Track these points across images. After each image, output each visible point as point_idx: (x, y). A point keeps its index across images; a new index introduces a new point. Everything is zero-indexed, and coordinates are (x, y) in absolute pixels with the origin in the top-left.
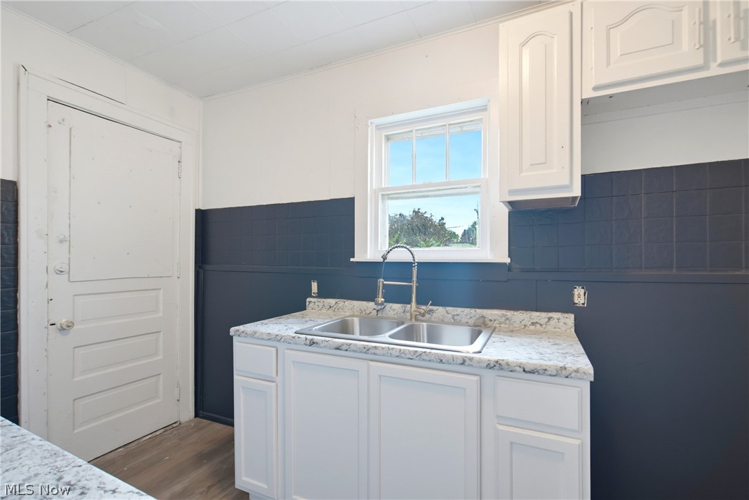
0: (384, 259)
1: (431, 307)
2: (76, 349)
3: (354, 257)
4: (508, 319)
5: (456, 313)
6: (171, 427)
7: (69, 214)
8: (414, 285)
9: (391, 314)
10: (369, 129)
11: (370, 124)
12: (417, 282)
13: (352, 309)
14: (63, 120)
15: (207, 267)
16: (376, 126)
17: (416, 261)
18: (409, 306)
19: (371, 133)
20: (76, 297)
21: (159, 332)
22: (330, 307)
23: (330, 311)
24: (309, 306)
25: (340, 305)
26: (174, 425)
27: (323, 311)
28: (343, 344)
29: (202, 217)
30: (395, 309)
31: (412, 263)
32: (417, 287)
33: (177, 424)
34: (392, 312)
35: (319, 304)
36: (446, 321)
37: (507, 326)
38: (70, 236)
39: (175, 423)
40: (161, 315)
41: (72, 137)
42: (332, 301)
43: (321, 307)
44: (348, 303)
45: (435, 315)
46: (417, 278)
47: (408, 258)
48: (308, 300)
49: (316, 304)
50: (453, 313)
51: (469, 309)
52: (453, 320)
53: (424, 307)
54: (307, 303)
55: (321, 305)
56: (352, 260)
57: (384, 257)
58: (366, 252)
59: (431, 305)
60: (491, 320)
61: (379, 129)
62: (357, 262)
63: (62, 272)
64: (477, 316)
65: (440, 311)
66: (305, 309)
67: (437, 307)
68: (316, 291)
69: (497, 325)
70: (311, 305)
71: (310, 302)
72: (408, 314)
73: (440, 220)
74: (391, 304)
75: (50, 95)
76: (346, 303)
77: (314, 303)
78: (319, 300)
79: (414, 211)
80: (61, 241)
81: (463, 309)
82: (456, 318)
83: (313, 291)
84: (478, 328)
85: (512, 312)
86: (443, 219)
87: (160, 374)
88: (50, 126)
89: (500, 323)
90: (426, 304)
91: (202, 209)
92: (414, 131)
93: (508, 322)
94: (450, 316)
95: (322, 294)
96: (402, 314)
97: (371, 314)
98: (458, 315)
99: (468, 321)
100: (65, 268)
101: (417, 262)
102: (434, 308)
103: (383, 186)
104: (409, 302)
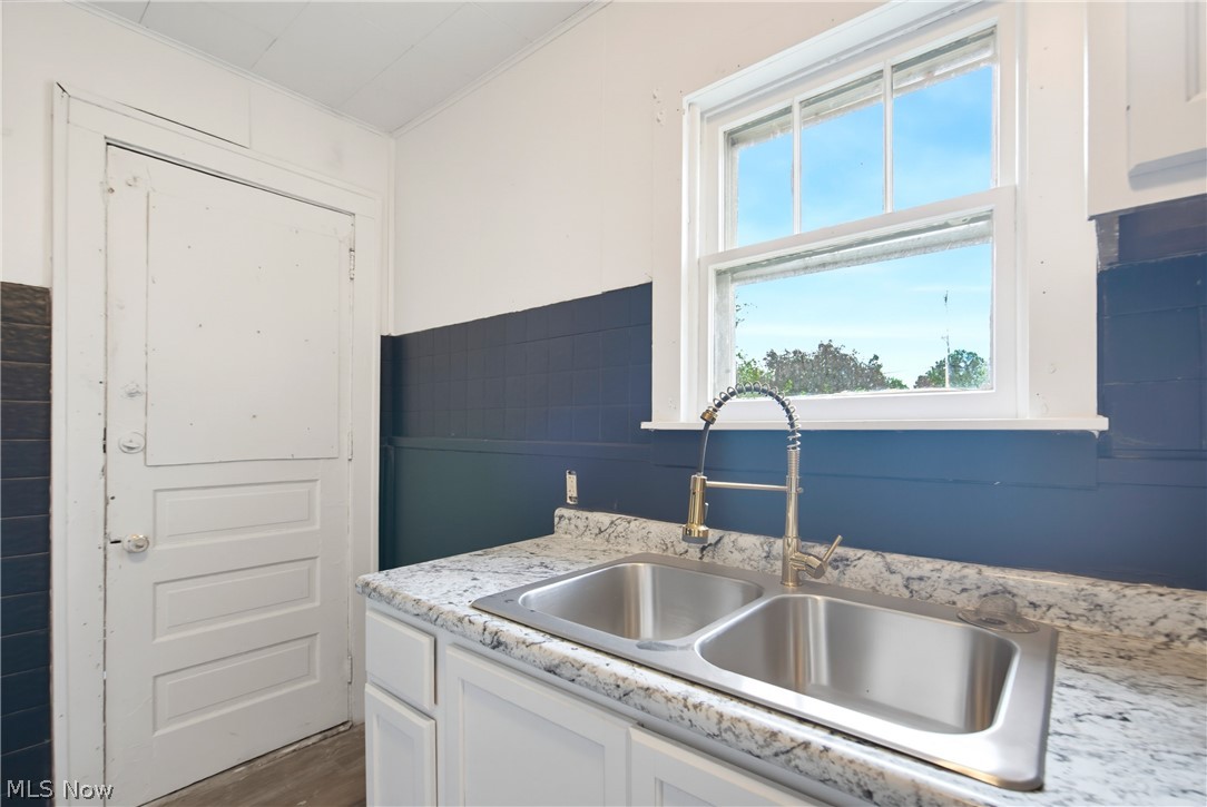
0: (708, 424)
1: (841, 551)
2: (159, 587)
3: (650, 420)
4: (1099, 606)
5: (916, 573)
6: (334, 732)
7: (146, 345)
8: (793, 488)
9: (735, 559)
10: (685, 118)
11: (685, 106)
12: (801, 483)
13: (646, 538)
14: (135, 179)
15: (403, 442)
16: (702, 114)
17: (799, 425)
18: (779, 543)
19: (689, 126)
20: (159, 494)
21: (316, 558)
22: (601, 532)
23: (599, 540)
24: (561, 527)
25: (620, 529)
26: (342, 729)
27: (587, 539)
28: (565, 661)
29: (394, 350)
30: (743, 548)
31: (785, 433)
32: (799, 496)
33: (347, 727)
34: (737, 556)
35: (579, 523)
36: (887, 591)
37: (1096, 629)
38: (147, 386)
39: (343, 724)
40: (317, 527)
41: (151, 208)
42: (603, 518)
43: (582, 528)
44: (638, 525)
45: (851, 572)
46: (801, 472)
47: (776, 419)
48: (558, 512)
49: (573, 521)
50: (907, 573)
51: (957, 566)
52: (906, 594)
53: (820, 550)
54: (556, 520)
55: (581, 524)
56: (645, 425)
57: (709, 418)
58: (677, 408)
59: (841, 544)
60: (1034, 605)
61: (710, 120)
62: (656, 431)
63: (132, 448)
64: (986, 589)
65: (867, 565)
66: (552, 531)
67: (860, 553)
68: (575, 495)
69: (1058, 623)
70: (564, 523)
71: (561, 517)
72: (779, 564)
73: (871, 360)
74: (734, 535)
75: (108, 136)
76: (633, 524)
77: (570, 519)
78: (579, 513)
79: (821, 345)
80: (131, 395)
81: (938, 563)
82: (915, 586)
83: (569, 494)
84: (993, 632)
85: (1115, 586)
86: (876, 358)
87: (315, 634)
88: (112, 190)
89: (1069, 616)
90: (827, 539)
91: (393, 334)
92: (796, 109)
93: (1099, 616)
94: (897, 579)
95: (587, 502)
96: (763, 562)
97: (688, 556)
98: (921, 579)
99: (955, 598)
100: (138, 442)
101: (799, 431)
102: (851, 553)
103: (721, 249)
104: (780, 532)
